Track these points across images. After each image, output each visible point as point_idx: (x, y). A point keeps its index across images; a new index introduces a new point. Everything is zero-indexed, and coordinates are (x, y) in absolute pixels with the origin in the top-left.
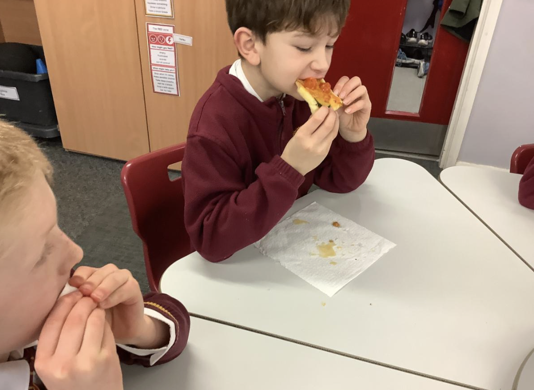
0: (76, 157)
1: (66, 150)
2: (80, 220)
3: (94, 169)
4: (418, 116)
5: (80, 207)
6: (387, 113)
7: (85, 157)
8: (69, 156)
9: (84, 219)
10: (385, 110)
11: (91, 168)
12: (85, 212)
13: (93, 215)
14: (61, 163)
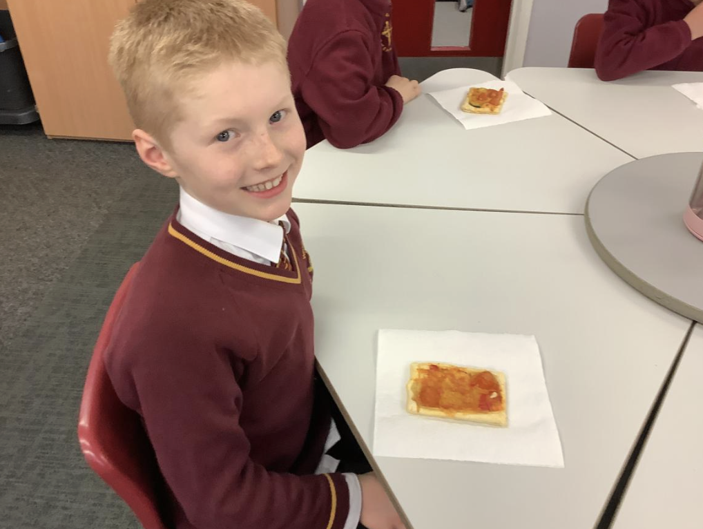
0: (64, 144)
1: (49, 138)
2: (96, 210)
3: (92, 154)
4: (469, 49)
5: (90, 195)
6: (433, 50)
7: (75, 142)
8: (55, 144)
9: (100, 208)
10: (430, 47)
11: (87, 153)
12: (98, 200)
13: (109, 202)
14: (47, 152)
